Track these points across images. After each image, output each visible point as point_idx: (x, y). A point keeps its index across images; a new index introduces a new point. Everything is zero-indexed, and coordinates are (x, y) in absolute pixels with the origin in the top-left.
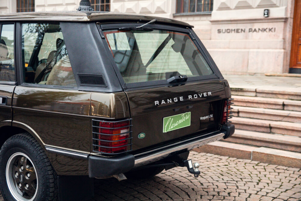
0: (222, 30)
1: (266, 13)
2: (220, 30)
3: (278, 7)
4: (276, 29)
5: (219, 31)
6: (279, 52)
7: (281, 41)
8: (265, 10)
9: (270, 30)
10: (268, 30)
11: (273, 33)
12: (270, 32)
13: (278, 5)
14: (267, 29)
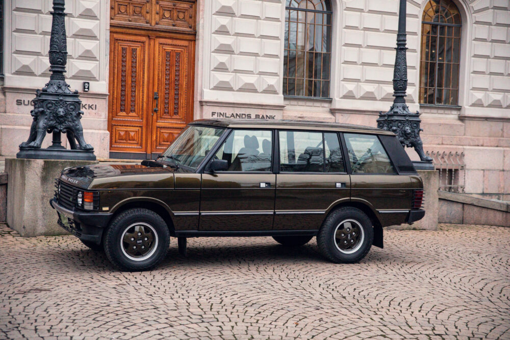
0: (24, 101)
1: (86, 87)
2: (21, 100)
3: (97, 81)
4: (97, 106)
5: (19, 102)
6: (105, 133)
7: (104, 121)
8: (84, 83)
9: (90, 107)
10: (87, 107)
11: (94, 111)
12: (90, 109)
13: (97, 78)
14: (86, 105)
